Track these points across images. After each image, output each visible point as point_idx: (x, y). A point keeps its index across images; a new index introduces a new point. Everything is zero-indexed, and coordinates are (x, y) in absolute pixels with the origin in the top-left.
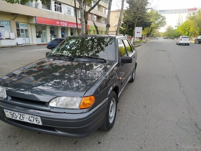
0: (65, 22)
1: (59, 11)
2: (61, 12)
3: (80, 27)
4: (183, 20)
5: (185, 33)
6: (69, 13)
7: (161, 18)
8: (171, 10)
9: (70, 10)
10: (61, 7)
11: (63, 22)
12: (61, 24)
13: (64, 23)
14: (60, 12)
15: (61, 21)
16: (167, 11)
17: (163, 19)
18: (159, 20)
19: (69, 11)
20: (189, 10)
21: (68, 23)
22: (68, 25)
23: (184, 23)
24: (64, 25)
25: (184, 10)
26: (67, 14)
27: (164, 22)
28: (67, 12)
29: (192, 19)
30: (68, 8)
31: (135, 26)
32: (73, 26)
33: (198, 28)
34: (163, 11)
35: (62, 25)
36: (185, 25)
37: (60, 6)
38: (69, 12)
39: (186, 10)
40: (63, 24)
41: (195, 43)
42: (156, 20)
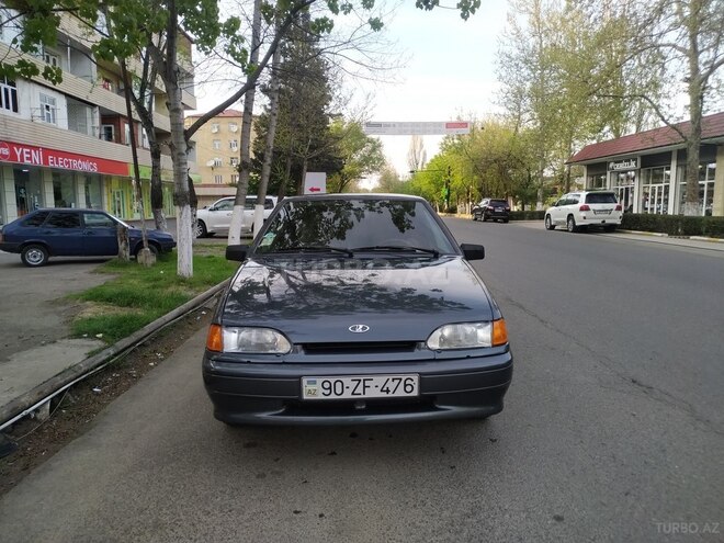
0: (36, 148)
1: (8, 107)
2: (15, 110)
3: (92, 167)
4: (425, 154)
5: (438, 190)
6: (49, 115)
7: (370, 146)
8: (401, 124)
9: (51, 106)
10: (14, 92)
11: (25, 150)
12: (18, 154)
13: (30, 153)
14: (10, 112)
15: (19, 145)
16: (389, 126)
17: (374, 150)
18: (363, 151)
19: (47, 107)
20: (449, 125)
21: (47, 152)
22: (46, 162)
23: (432, 161)
24: (28, 159)
25: (435, 124)
26: (40, 121)
27: (379, 159)
28: (38, 113)
29: (459, 150)
30: (43, 98)
31: (305, 168)
32: (68, 163)
33: (475, 177)
34: (379, 125)
35: (22, 160)
36: (437, 168)
37: (10, 88)
38: (46, 111)
39: (440, 124)
40: (26, 156)
41: (476, 219)
42: (355, 150)
